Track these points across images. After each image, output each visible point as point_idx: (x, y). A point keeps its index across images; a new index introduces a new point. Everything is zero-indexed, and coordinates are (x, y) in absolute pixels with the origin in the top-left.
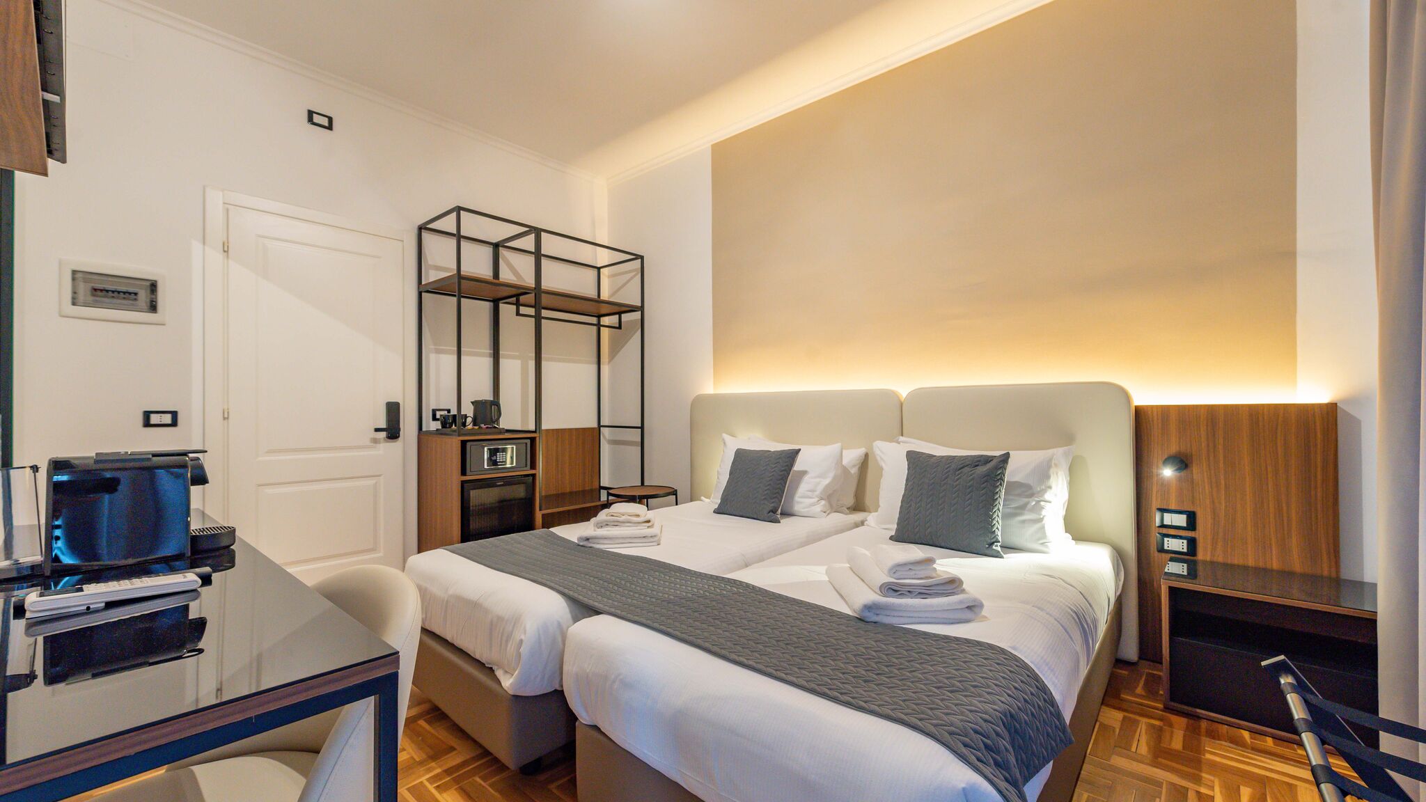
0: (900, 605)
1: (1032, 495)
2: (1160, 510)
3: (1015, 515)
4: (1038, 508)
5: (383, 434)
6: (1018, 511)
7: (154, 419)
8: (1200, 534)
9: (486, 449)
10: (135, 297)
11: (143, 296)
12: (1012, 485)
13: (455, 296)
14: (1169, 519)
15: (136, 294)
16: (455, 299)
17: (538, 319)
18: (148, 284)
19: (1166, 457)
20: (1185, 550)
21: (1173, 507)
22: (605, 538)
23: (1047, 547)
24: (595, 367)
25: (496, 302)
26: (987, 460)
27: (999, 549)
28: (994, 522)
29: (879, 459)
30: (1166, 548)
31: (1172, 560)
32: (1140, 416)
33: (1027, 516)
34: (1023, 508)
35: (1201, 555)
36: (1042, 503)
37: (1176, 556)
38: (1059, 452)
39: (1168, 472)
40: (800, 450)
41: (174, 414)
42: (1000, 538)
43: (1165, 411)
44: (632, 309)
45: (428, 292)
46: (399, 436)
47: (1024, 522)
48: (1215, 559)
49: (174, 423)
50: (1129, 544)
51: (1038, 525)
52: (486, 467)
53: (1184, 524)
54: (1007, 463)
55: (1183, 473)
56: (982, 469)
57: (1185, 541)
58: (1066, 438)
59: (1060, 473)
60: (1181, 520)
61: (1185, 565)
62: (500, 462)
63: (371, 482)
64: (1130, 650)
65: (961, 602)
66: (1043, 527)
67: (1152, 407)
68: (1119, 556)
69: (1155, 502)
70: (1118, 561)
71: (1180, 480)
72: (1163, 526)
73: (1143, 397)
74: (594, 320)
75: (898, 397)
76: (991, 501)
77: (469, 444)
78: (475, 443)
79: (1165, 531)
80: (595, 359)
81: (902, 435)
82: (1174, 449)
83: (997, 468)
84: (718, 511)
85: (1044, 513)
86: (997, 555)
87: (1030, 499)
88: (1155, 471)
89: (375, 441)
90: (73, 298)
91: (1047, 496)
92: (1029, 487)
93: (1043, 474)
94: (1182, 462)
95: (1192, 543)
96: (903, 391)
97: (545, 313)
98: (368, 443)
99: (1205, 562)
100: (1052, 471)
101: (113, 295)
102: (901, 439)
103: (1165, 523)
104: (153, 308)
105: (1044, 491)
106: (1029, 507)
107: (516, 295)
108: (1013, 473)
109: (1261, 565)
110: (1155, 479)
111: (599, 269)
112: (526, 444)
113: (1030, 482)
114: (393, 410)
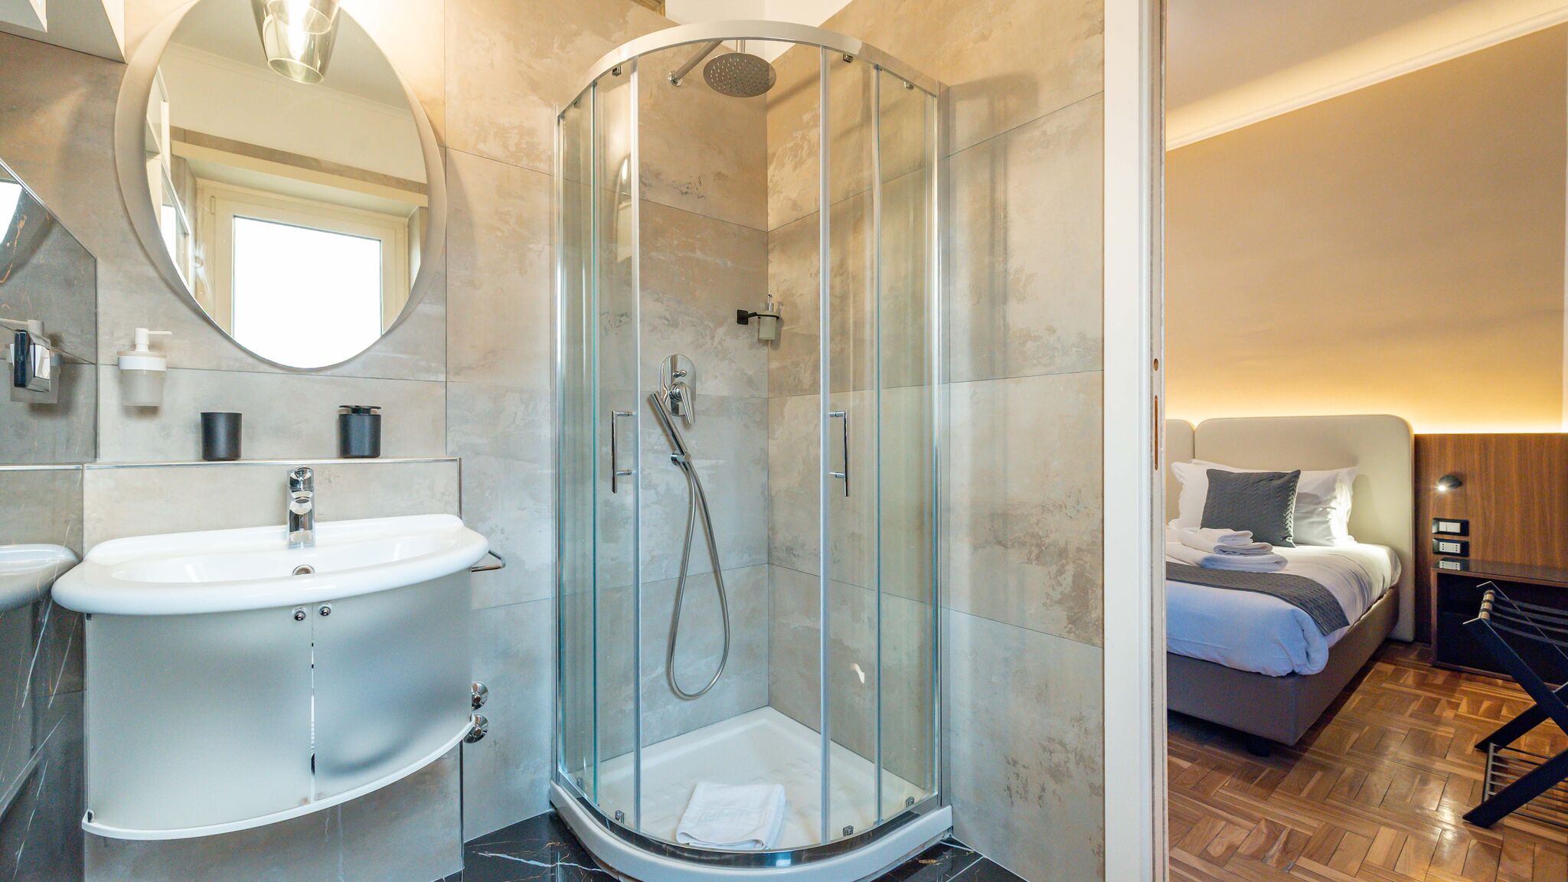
0: (1229, 559)
1: (1319, 503)
2: (1435, 519)
3: (1306, 518)
4: (1324, 513)
6: (1309, 515)
8: (1473, 539)
12: (1301, 497)
14: (1444, 527)
19: (1442, 476)
20: (1459, 552)
21: (1448, 517)
23: (1332, 542)
26: (1281, 476)
27: (1291, 541)
28: (1288, 517)
29: (1178, 476)
30: (1441, 550)
31: (1444, 560)
32: (1419, 445)
33: (1315, 519)
34: (1311, 513)
35: (1473, 555)
36: (1328, 510)
37: (1449, 556)
38: (1343, 472)
39: (1442, 488)
42: (1292, 534)
43: (1443, 439)
47: (1312, 523)
48: (1486, 558)
50: (1407, 547)
51: (1324, 526)
53: (1458, 531)
54: (1298, 478)
55: (1458, 490)
56: (1277, 483)
57: (1459, 545)
58: (1351, 461)
59: (1344, 487)
60: (1455, 528)
61: (1458, 564)
64: (1406, 629)
65: (1271, 559)
66: (1329, 528)
67: (1430, 435)
68: (1397, 555)
69: (1432, 514)
70: (1396, 558)
71: (1454, 495)
72: (1439, 533)
73: (1420, 428)
75: (1192, 429)
76: (1284, 506)
79: (1440, 536)
81: (1194, 458)
82: (1449, 470)
83: (1289, 481)
85: (1329, 516)
86: (1290, 545)
87: (1318, 506)
88: (1432, 486)
91: (1333, 504)
92: (1315, 497)
93: (1330, 487)
94: (1457, 481)
95: (1465, 547)
96: (1195, 422)
99: (1476, 561)
100: (1337, 485)
102: (1194, 461)
103: (1441, 530)
105: (1330, 500)
106: (1316, 512)
108: (1304, 484)
110: (1432, 493)
113: (1319, 494)
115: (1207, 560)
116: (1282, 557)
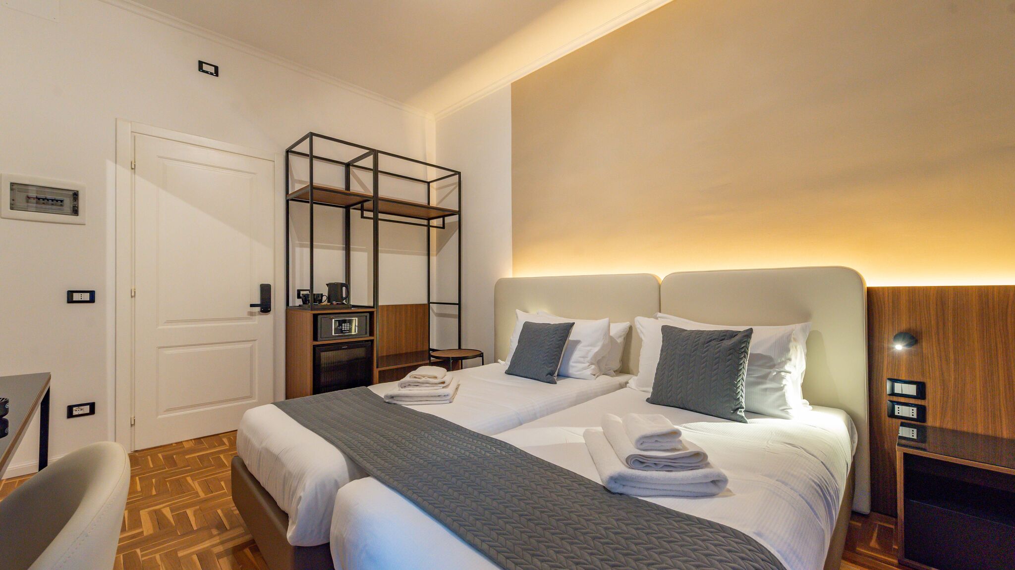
0: (646, 478)
1: (773, 366)
2: (890, 379)
3: (758, 383)
4: (779, 378)
5: (258, 309)
6: (760, 380)
7: (76, 297)
8: (928, 403)
9: (333, 320)
10: (61, 203)
11: (68, 203)
12: (756, 357)
13: (308, 202)
14: (899, 388)
15: (62, 201)
16: (309, 205)
17: (376, 220)
18: (71, 193)
19: (897, 333)
20: (915, 417)
21: (904, 378)
22: (407, 397)
23: (787, 413)
24: (426, 258)
25: (347, 208)
26: (732, 334)
27: (743, 414)
28: (739, 390)
29: (639, 331)
30: (896, 414)
31: (902, 425)
32: (873, 297)
33: (769, 385)
34: (765, 377)
35: (930, 422)
36: (783, 374)
37: (906, 422)
38: (797, 327)
39: (899, 347)
40: (574, 323)
41: (92, 294)
42: (744, 405)
43: (896, 292)
44: (452, 213)
45: (292, 200)
46: (270, 310)
47: (766, 390)
48: (944, 426)
49: (92, 300)
50: (862, 409)
51: (778, 394)
52: (333, 334)
53: (914, 394)
54: (750, 338)
55: (913, 349)
56: (728, 343)
57: (915, 409)
58: (804, 316)
59: (798, 347)
60: (911, 390)
61: (915, 430)
62: (345, 330)
63: (249, 345)
64: (864, 504)
65: (706, 476)
66: (783, 396)
67: (883, 288)
68: (853, 420)
69: (886, 373)
70: (852, 424)
71: (910, 353)
72: (893, 394)
73: (873, 281)
74: (425, 222)
75: (657, 281)
76: (735, 372)
77: (319, 317)
78: (325, 316)
79: (895, 399)
80: (426, 252)
81: (660, 312)
82: (904, 326)
83: (741, 342)
84: (509, 372)
85: (784, 382)
86: (741, 420)
87: (772, 370)
88: (886, 345)
89: (251, 314)
90: (11, 204)
91: (787, 367)
92: (770, 359)
93: (783, 347)
94: (913, 338)
95: (922, 411)
96: (661, 274)
97: (381, 216)
98: (245, 315)
99: (934, 428)
100: (792, 345)
101: (43, 202)
102: (659, 314)
103: (896, 392)
104: (75, 212)
105: (785, 363)
106: (770, 377)
107: (361, 202)
108: (755, 346)
109: (990, 433)
110: (886, 354)
111: (429, 183)
112: (366, 316)
113: (772, 354)
114: (266, 290)
115: (615, 479)
116: (719, 475)
